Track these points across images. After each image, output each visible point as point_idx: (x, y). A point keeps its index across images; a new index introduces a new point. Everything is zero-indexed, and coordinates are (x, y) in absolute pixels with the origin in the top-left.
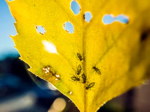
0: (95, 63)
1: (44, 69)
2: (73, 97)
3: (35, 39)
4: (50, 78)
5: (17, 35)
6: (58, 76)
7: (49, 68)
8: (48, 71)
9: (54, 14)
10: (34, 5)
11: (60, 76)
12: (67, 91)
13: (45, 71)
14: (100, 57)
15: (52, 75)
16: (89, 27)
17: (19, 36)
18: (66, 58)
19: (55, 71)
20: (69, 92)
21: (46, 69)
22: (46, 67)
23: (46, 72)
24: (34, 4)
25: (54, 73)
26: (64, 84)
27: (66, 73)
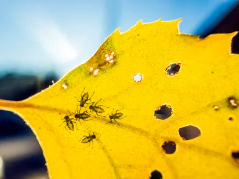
0: (101, 139)
1: (113, 53)
2: (58, 88)
3: (162, 56)
4: (96, 59)
5: (178, 32)
6: (96, 72)
7: (112, 61)
8: (108, 59)
9: (191, 98)
10: (213, 72)
11: (95, 76)
12: (69, 81)
13: (110, 55)
14: (108, 149)
15: (101, 63)
16: (155, 145)
17: (176, 33)
18: (119, 93)
19: (104, 70)
20: (67, 84)
21: (111, 57)
22: (115, 57)
23: (106, 56)
24: (215, 72)
25: (103, 67)
26: (81, 79)
27: (97, 87)
